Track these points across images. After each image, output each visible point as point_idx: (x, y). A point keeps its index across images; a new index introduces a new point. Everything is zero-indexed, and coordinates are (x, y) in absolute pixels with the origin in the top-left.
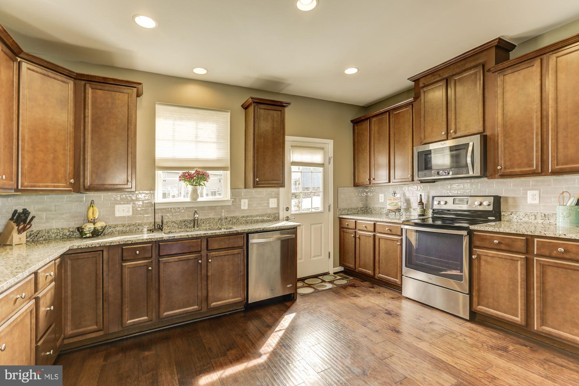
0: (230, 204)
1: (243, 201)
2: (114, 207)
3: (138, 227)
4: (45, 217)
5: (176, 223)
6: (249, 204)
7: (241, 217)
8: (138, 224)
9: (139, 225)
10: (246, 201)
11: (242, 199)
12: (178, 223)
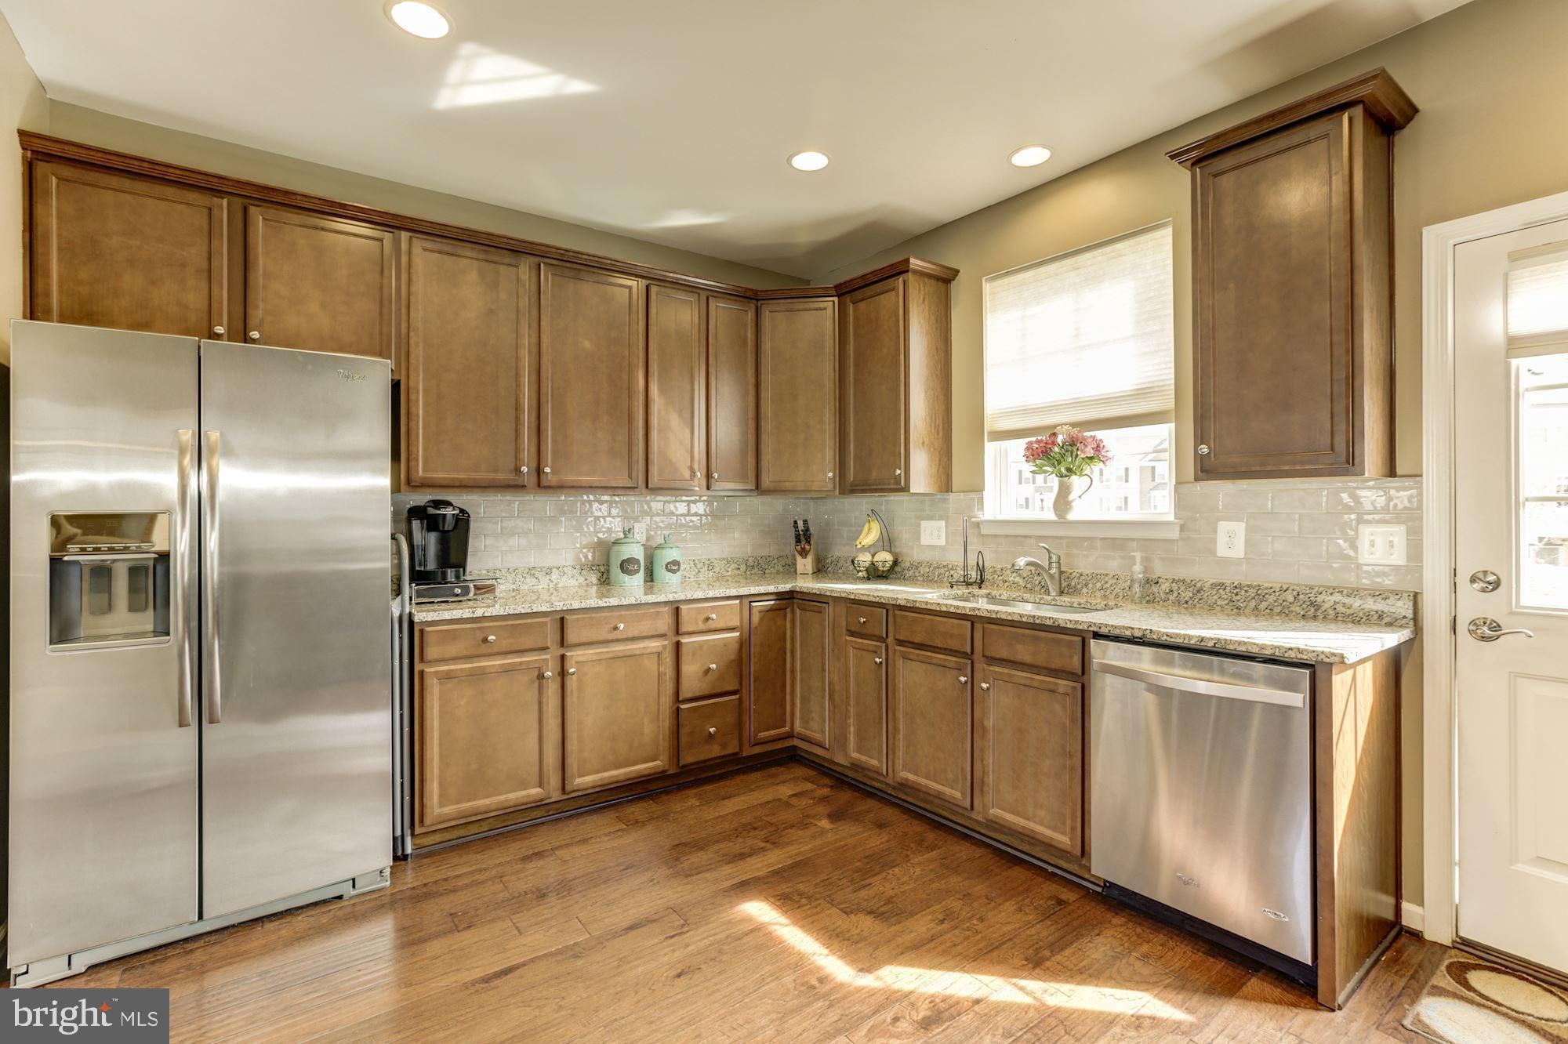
0: (1175, 534)
1: (1224, 527)
2: (919, 526)
3: (952, 572)
4: (845, 536)
5: (1020, 575)
6: (1248, 542)
7: (1213, 586)
8: (950, 566)
9: (953, 570)
10: (1240, 528)
11: (1219, 519)
12: (1025, 576)
